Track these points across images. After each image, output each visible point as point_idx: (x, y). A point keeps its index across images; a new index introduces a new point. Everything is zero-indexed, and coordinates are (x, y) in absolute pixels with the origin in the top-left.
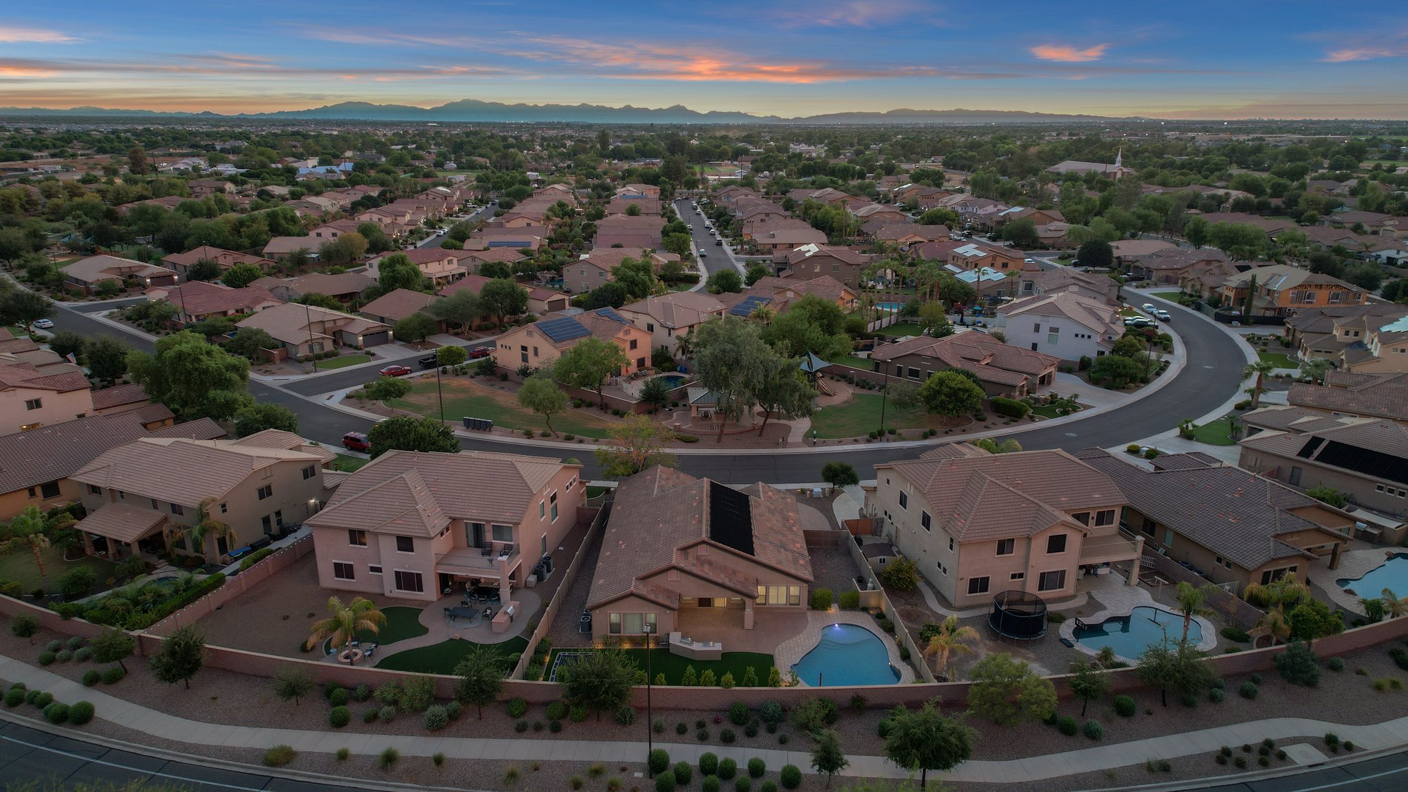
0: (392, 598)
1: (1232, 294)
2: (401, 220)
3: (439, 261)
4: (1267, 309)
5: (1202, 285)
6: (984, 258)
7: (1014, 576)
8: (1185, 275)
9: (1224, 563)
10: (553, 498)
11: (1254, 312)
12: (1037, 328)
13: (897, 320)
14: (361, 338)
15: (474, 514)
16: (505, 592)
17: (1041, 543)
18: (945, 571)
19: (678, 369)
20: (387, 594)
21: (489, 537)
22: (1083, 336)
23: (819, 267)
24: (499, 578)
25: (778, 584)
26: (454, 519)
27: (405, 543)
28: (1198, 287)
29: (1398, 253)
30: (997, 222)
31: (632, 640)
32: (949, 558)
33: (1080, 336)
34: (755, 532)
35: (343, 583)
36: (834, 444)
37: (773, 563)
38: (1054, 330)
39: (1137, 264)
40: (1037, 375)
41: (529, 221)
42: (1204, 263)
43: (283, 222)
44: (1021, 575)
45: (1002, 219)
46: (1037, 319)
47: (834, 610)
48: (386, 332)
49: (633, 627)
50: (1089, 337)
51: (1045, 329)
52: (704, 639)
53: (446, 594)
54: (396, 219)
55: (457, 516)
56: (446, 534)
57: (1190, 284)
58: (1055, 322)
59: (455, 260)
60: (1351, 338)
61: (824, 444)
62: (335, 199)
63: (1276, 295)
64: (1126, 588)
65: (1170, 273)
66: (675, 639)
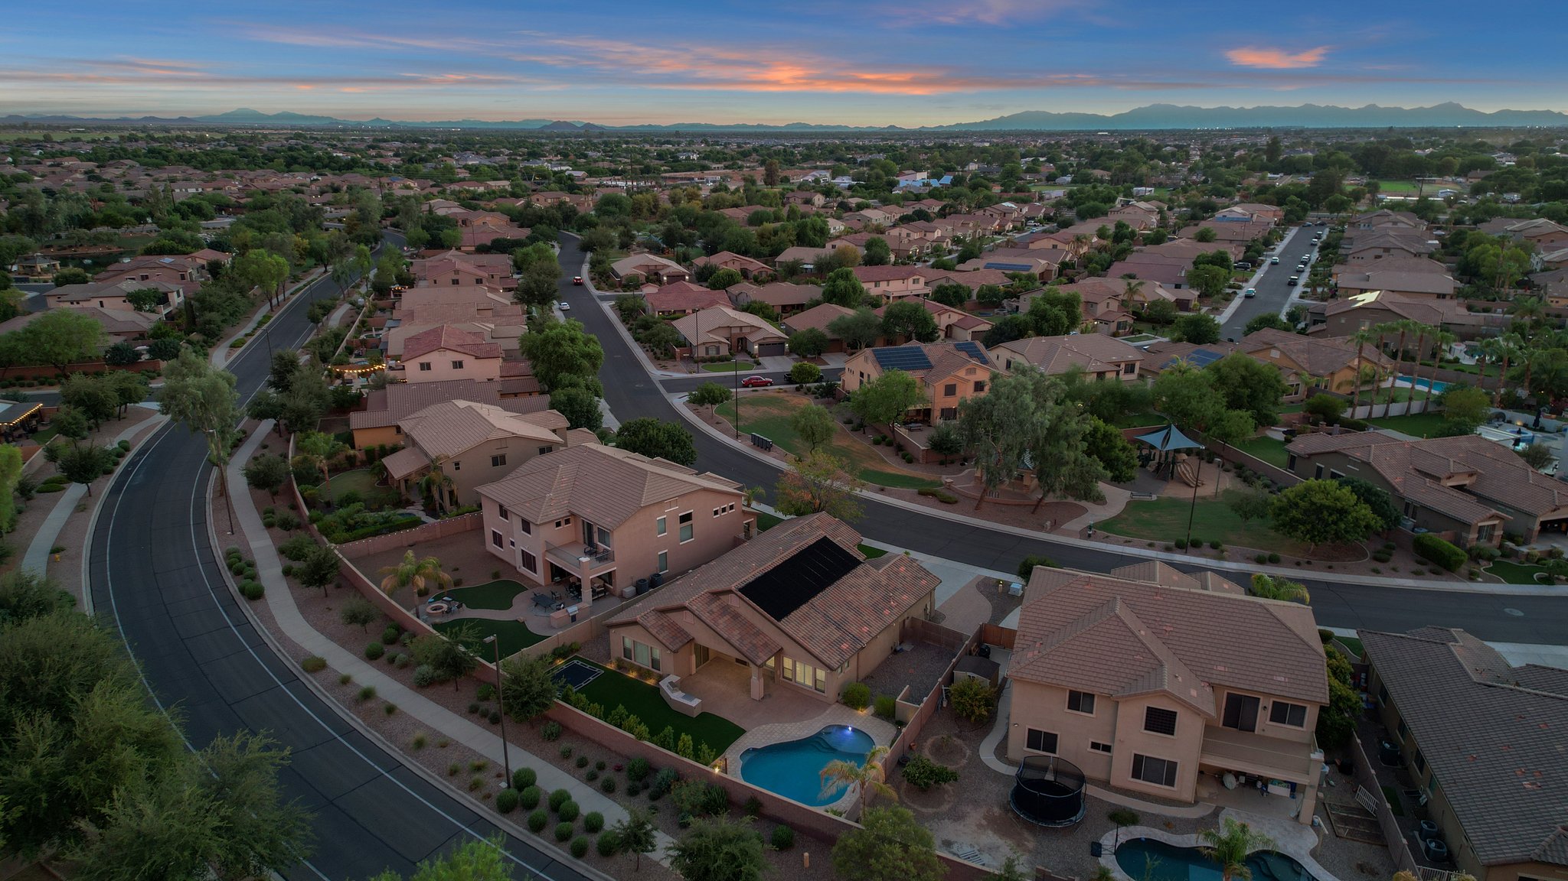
3: (903, 280)
7: (1095, 746)
10: (686, 518)
13: (1426, 408)
14: (758, 346)
16: (587, 593)
17: (1133, 714)
21: (596, 538)
24: (583, 577)
25: (805, 663)
26: (573, 514)
31: (639, 669)
34: (817, 600)
35: (497, 550)
36: (1117, 543)
41: (1055, 243)
44: (1107, 748)
47: (864, 713)
48: (783, 344)
49: (642, 657)
53: (556, 582)
54: (925, 235)
55: (575, 511)
56: (564, 526)
61: (1106, 539)
66: (668, 682)
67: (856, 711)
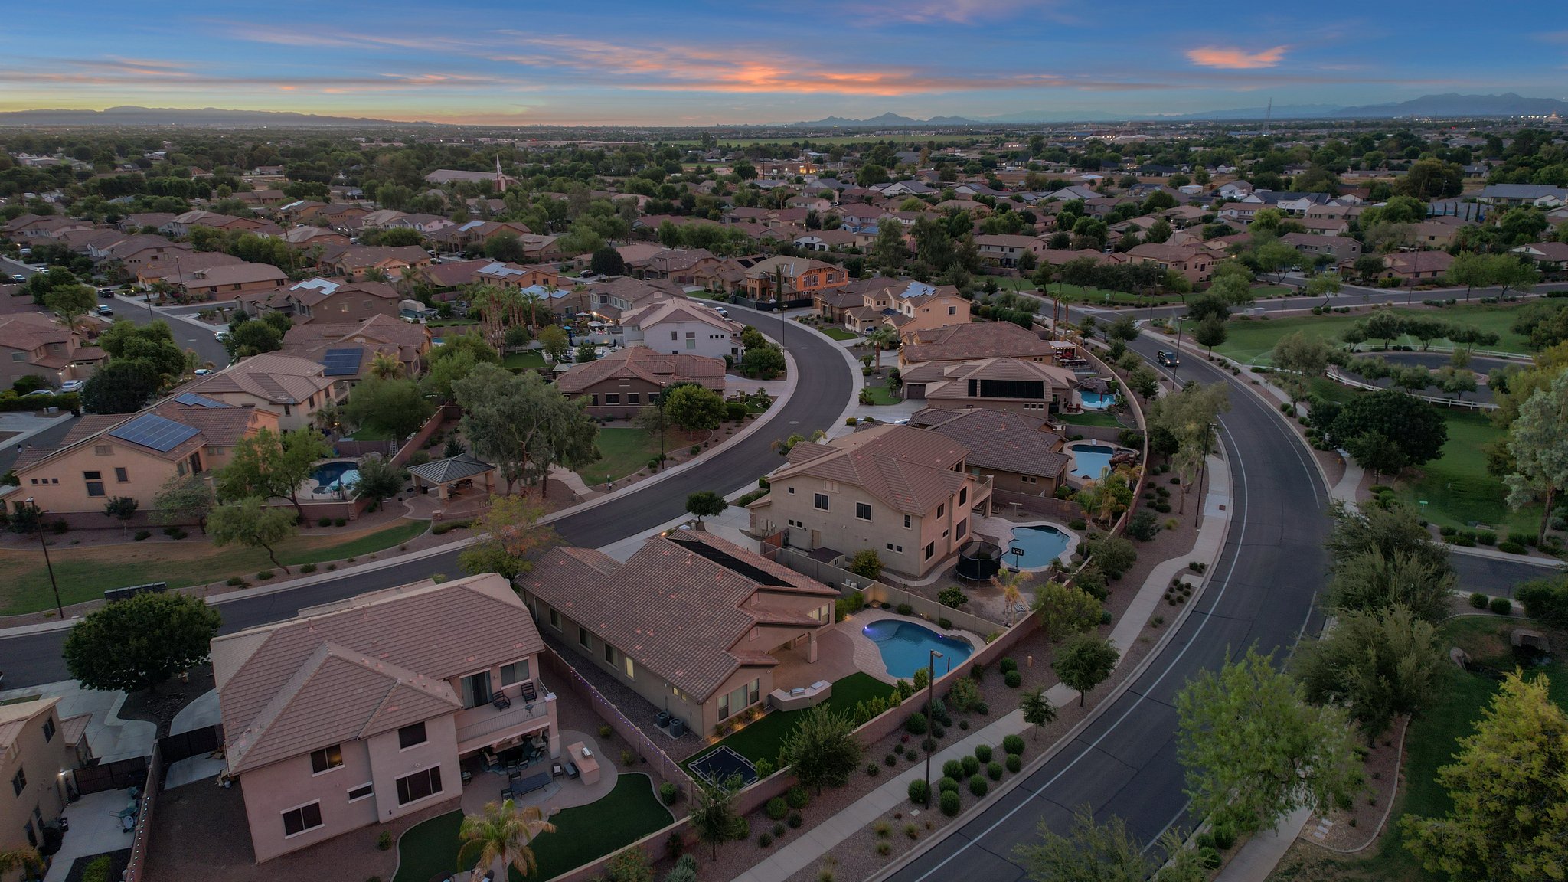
0: (394, 821)
1: (757, 286)
4: (793, 294)
5: (723, 281)
7: (945, 535)
11: (785, 299)
15: (472, 663)
16: (556, 739)
17: (957, 499)
18: (899, 549)
20: (387, 817)
21: (496, 685)
23: (346, 306)
27: (412, 734)
28: (719, 283)
31: (740, 718)
36: (626, 485)
37: (810, 589)
38: (691, 335)
39: (650, 268)
42: (703, 261)
44: (948, 533)
45: (465, 235)
46: (673, 327)
47: (850, 616)
50: (722, 337)
51: (681, 335)
52: (808, 685)
58: (690, 327)
61: (617, 486)
63: (794, 281)
64: (988, 521)
65: (681, 274)
66: (781, 695)
67: (848, 622)
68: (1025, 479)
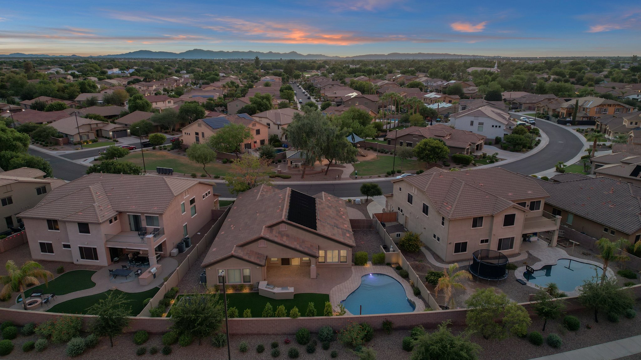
0: (78, 265)
1: (565, 112)
2: (150, 88)
3: (163, 101)
4: (584, 117)
5: (548, 109)
6: (439, 98)
7: (482, 241)
8: (539, 105)
9: (609, 231)
10: (192, 201)
11: (577, 119)
12: (472, 123)
13: (398, 125)
14: (111, 133)
15: (133, 208)
16: (153, 258)
17: (500, 220)
18: (438, 239)
19: (283, 146)
20: (75, 262)
21: (144, 224)
22: (496, 126)
23: (358, 103)
24: (148, 249)
25: (333, 249)
26: (120, 213)
27: (84, 228)
28: (546, 110)
29: (638, 96)
30: (443, 88)
31: (234, 287)
32: (442, 231)
33: (495, 126)
34: (318, 217)
35: (47, 256)
36: (367, 178)
37: (329, 235)
38: (481, 124)
39: (514, 101)
40: (475, 144)
41: (214, 88)
42: (547, 100)
43: (88, 87)
44: (487, 241)
45: (445, 86)
46: (472, 119)
47: (369, 265)
48: (126, 130)
49: (235, 278)
50: (500, 127)
51: (476, 123)
52: (283, 286)
53: (116, 261)
54: (148, 88)
55: (121, 210)
56: (114, 222)
57: (542, 109)
58: (481, 120)
59: (172, 102)
60: (634, 126)
61: (362, 178)
62: (120, 81)
63: (588, 110)
64: (550, 249)
65: (530, 105)
66: (263, 286)
67: (364, 266)
68: (606, 230)
